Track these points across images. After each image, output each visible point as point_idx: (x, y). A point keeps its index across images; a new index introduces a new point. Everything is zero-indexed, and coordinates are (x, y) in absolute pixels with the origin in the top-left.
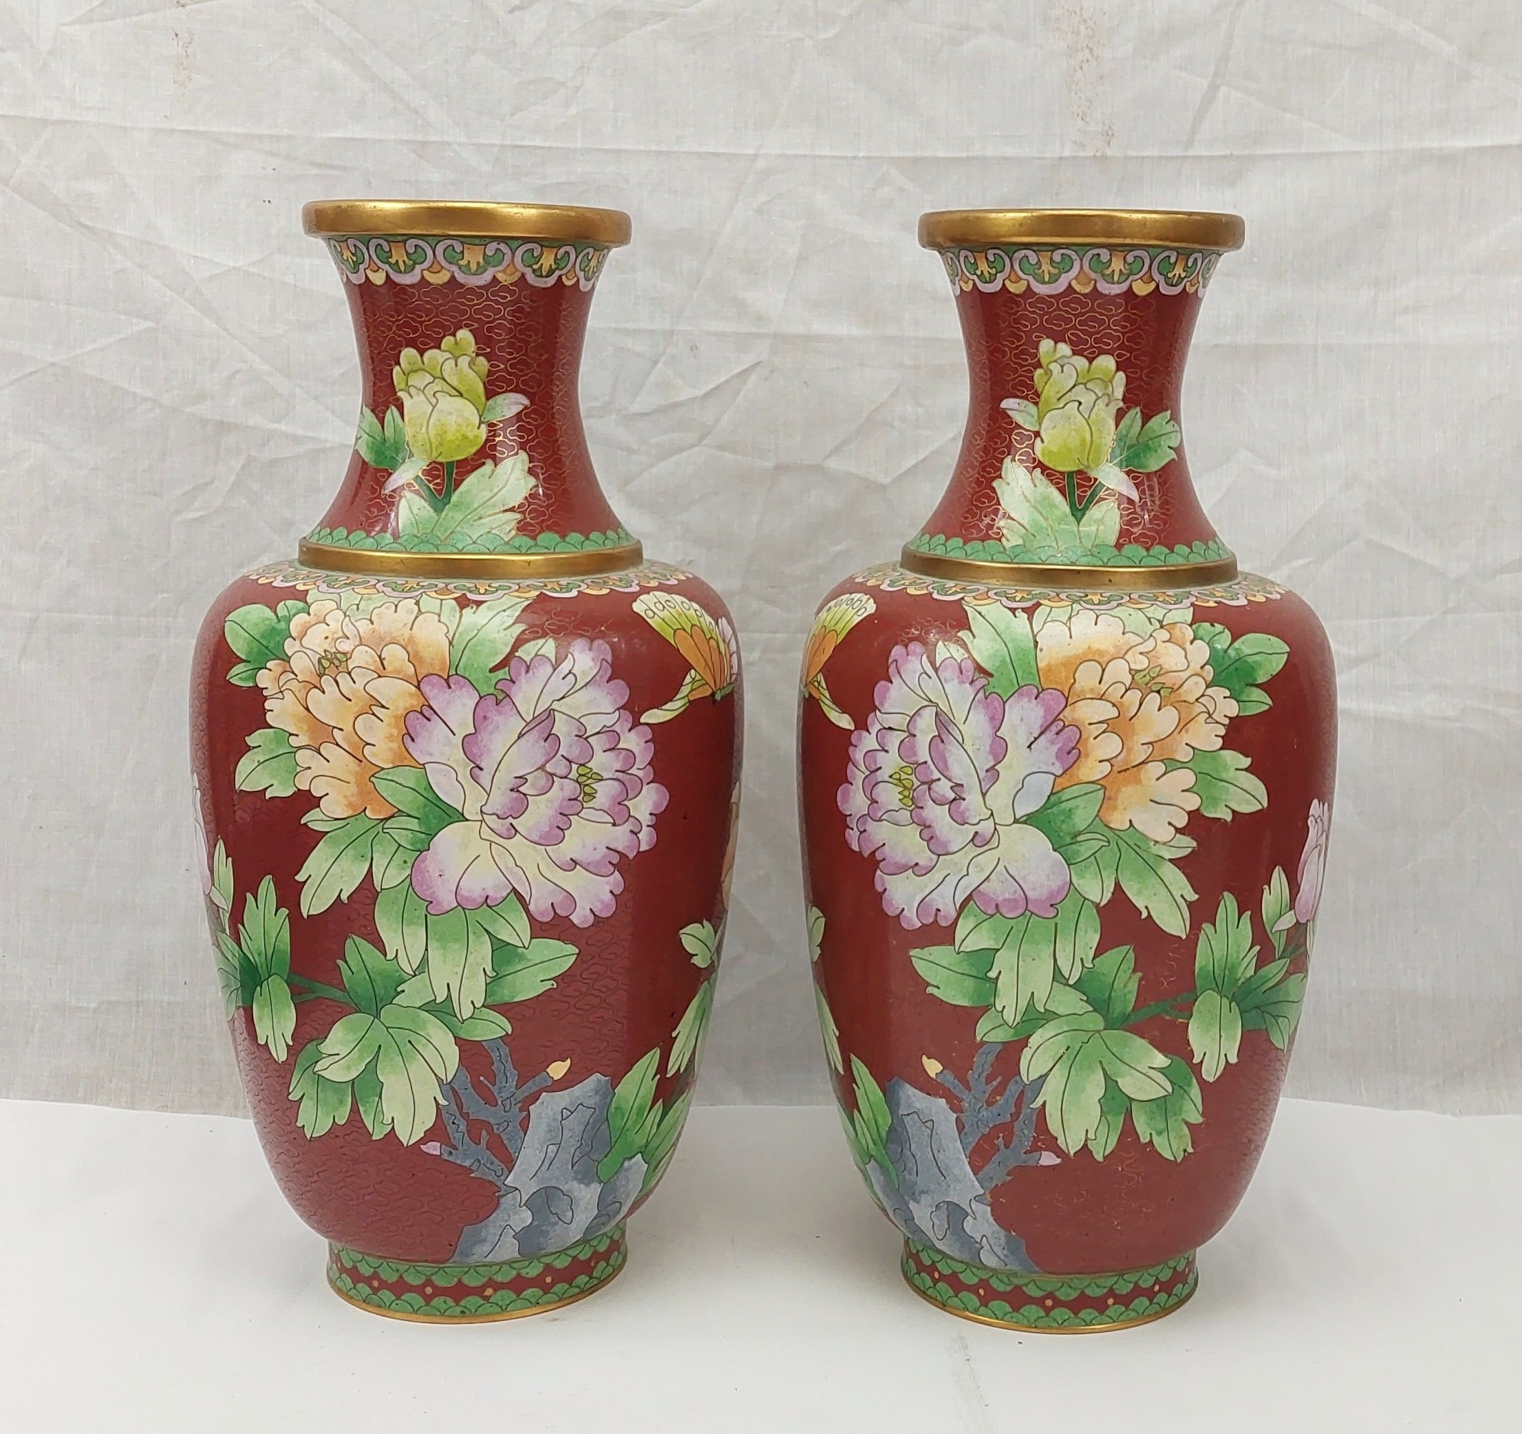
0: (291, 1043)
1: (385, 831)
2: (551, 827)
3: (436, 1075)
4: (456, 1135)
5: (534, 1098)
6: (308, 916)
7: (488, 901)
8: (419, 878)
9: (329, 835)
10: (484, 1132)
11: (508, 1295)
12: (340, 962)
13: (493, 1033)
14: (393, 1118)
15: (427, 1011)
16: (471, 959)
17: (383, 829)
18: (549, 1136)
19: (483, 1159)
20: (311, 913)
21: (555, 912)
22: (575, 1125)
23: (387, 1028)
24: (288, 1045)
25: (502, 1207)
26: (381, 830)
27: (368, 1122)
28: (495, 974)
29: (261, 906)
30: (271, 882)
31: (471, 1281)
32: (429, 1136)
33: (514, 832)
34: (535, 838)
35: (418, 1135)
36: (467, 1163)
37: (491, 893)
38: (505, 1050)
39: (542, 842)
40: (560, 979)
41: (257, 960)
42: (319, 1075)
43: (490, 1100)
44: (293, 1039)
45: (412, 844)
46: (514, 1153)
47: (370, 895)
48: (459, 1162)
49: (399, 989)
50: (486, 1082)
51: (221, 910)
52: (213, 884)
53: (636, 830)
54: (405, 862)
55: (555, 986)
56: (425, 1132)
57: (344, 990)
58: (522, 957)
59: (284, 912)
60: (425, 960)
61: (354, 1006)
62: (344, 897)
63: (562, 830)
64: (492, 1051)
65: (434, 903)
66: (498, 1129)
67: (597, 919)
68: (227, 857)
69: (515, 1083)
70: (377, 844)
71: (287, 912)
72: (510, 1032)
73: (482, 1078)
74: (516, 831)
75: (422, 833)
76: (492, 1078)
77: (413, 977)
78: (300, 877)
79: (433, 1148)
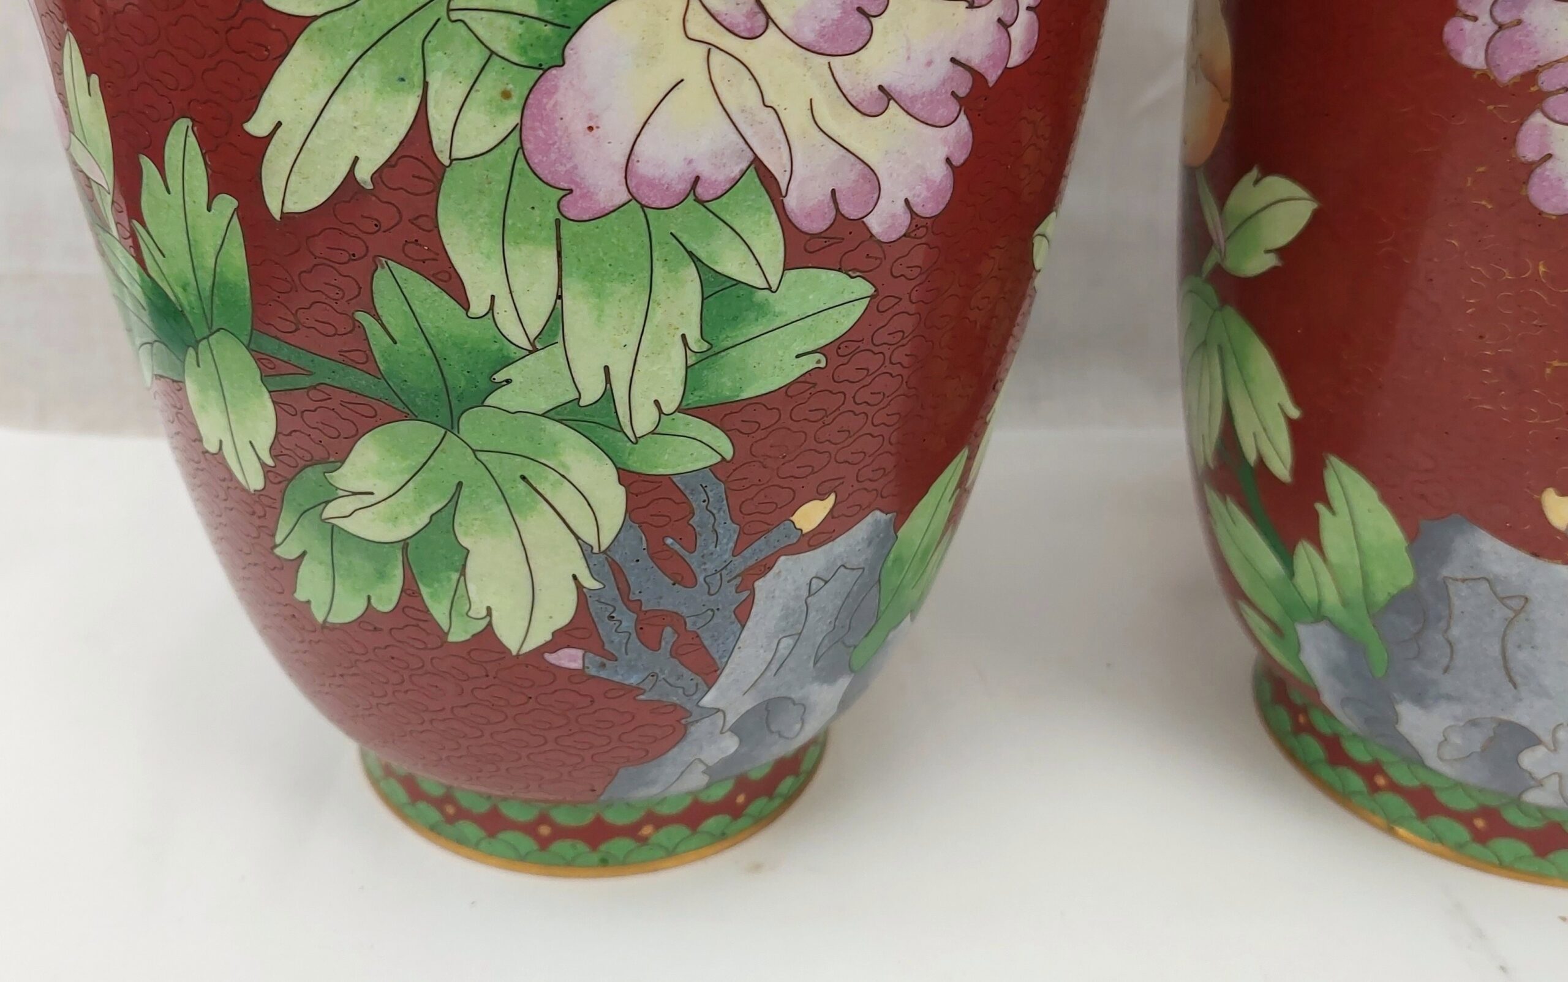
0: (270, 462)
1: (455, 15)
2: (844, 12)
3: (577, 538)
4: (616, 638)
5: (764, 567)
6: (283, 215)
7: (699, 190)
8: (540, 133)
9: (315, 25)
10: (668, 630)
11: (678, 832)
12: (363, 317)
13: (697, 460)
14: (489, 609)
15: (560, 421)
16: (657, 315)
17: (449, 10)
18: (783, 624)
19: (662, 671)
20: (292, 207)
21: (837, 209)
22: (828, 600)
23: (474, 451)
24: (263, 465)
25: (690, 738)
26: (444, 14)
27: (439, 611)
28: (706, 346)
29: (174, 183)
30: (190, 132)
31: (616, 817)
32: (562, 638)
33: (761, 18)
34: (808, 36)
35: (541, 636)
36: (634, 680)
37: (705, 169)
38: (717, 490)
39: (825, 47)
40: (835, 350)
41: (180, 296)
42: (333, 526)
43: (683, 577)
44: (274, 457)
45: (523, 50)
46: (720, 658)
47: (426, 174)
48: (617, 678)
49: (500, 377)
50: (677, 547)
51: (94, 186)
52: (72, 132)
53: (1007, 19)
54: (506, 95)
55: (823, 365)
56: (553, 634)
57: (376, 373)
58: (762, 309)
59: (227, 204)
60: (556, 319)
61: (399, 405)
62: (364, 174)
63: (868, 16)
64: (692, 492)
65: (577, 192)
66: (694, 623)
67: (917, 220)
68: (88, 75)
69: (732, 545)
70: (436, 50)
71: (235, 203)
72: (729, 455)
73: (669, 541)
74: (768, 17)
75: (547, 22)
76: (691, 540)
77: (531, 352)
78: (257, 126)
79: (570, 659)
